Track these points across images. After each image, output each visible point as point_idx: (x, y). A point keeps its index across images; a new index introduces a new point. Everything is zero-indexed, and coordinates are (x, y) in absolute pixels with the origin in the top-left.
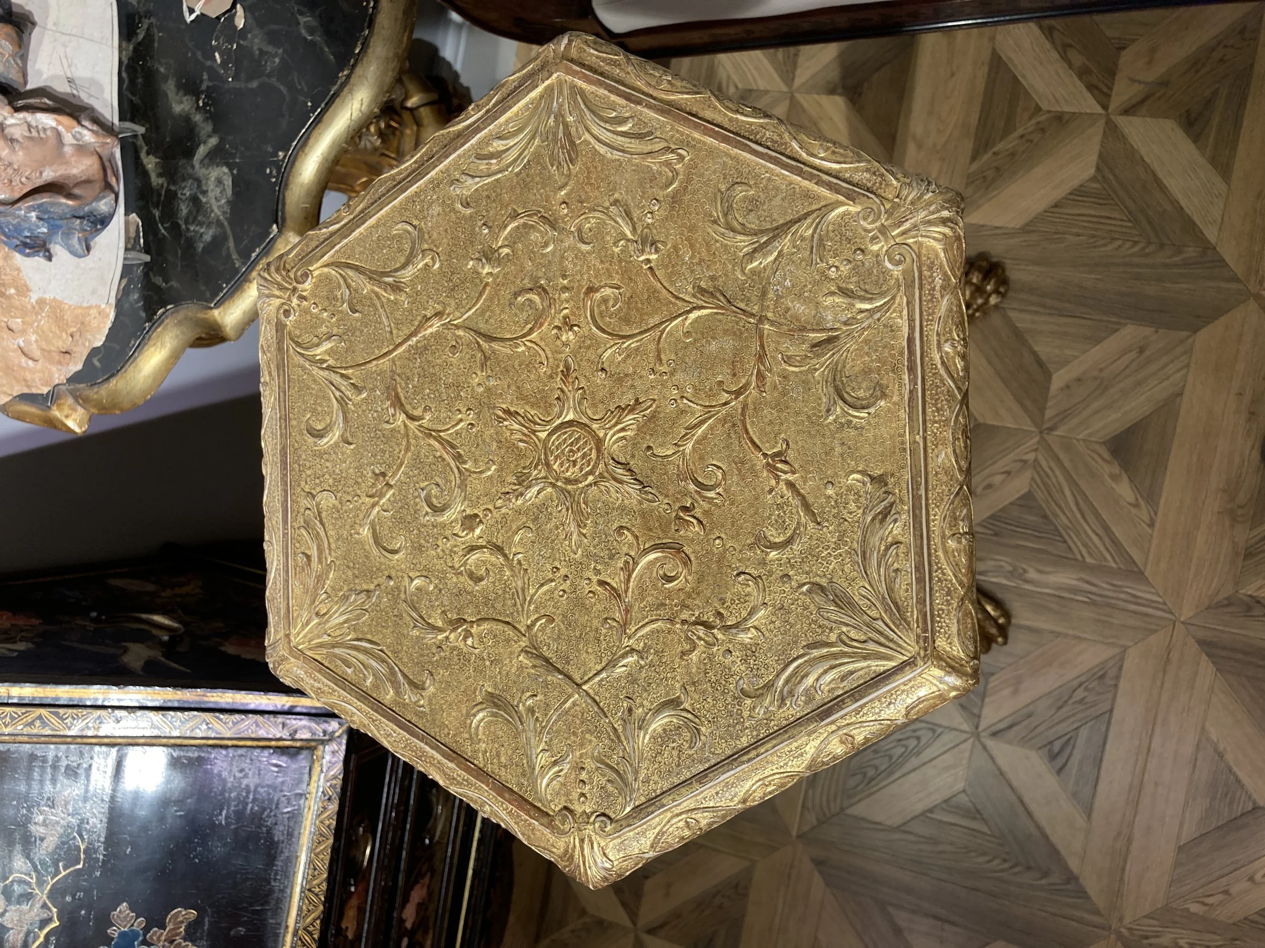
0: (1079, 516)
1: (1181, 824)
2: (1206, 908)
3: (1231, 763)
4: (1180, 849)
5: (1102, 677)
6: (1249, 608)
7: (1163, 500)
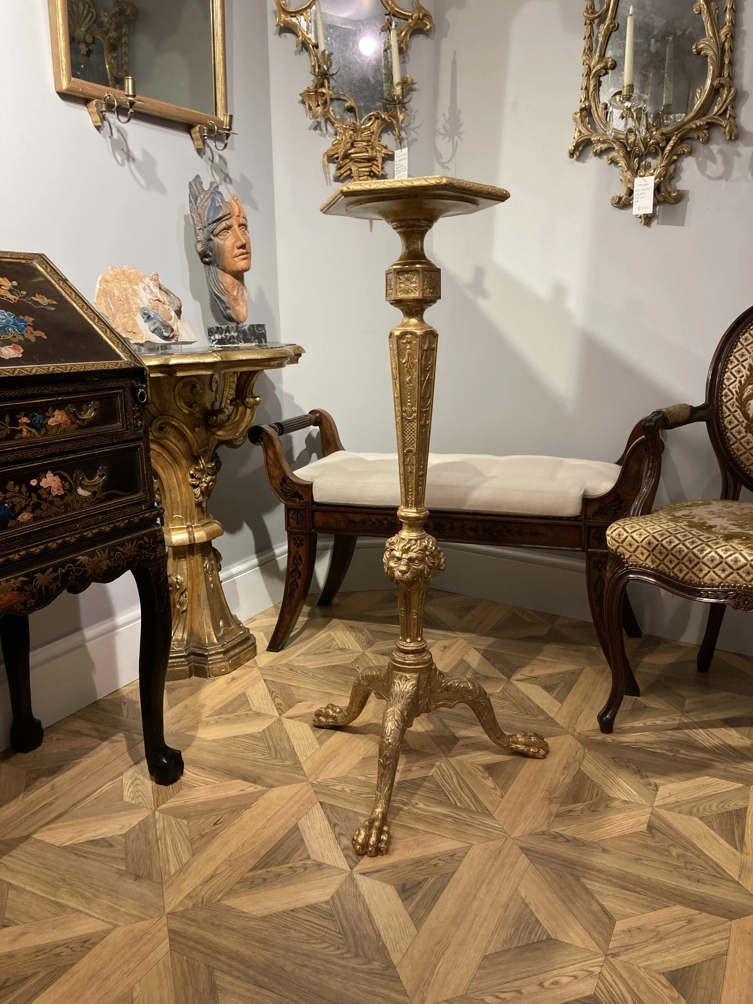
0: (458, 788)
1: (490, 942)
2: (500, 1001)
3: (534, 911)
4: (485, 957)
5: (452, 856)
6: (556, 837)
7: (510, 790)
